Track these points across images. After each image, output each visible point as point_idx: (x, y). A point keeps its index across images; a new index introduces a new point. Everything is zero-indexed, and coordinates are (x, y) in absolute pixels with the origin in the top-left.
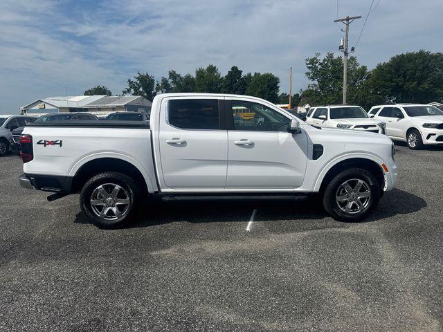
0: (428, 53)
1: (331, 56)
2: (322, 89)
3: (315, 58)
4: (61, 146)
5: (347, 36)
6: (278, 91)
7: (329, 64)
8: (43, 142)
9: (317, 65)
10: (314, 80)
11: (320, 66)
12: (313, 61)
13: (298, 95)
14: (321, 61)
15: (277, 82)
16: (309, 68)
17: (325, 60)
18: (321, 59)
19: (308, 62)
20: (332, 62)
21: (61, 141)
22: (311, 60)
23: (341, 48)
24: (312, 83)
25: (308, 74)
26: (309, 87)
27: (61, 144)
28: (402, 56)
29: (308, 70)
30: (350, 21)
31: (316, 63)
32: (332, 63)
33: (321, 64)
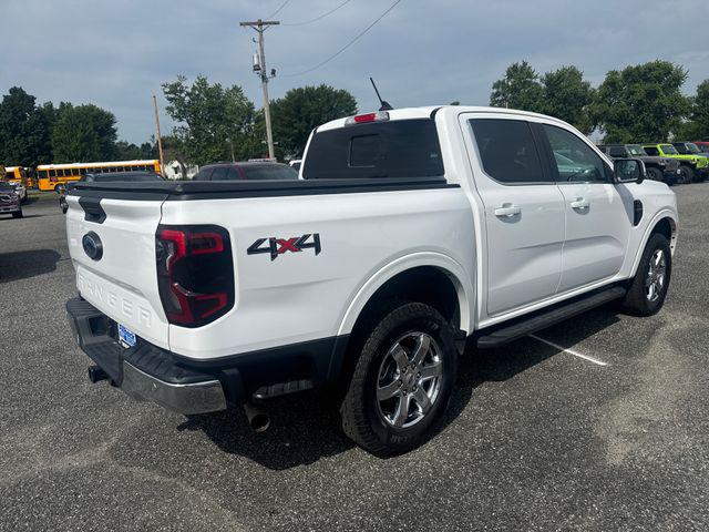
0: (331, 90)
1: (203, 82)
2: (195, 136)
3: (179, 84)
4: (318, 251)
5: (262, 50)
6: (115, 137)
7: (202, 95)
8: (266, 244)
9: (183, 95)
10: (181, 120)
11: (187, 98)
12: (175, 89)
13: (148, 145)
14: (189, 90)
15: (112, 122)
16: (169, 99)
17: (194, 88)
18: (189, 84)
19: (167, 90)
20: (206, 92)
21: (317, 237)
22: (172, 86)
23: (256, 68)
24: (179, 124)
25: (170, 109)
26: (175, 131)
27: (317, 245)
28: (300, 90)
29: (168, 104)
30: (264, 27)
31: (182, 91)
32: (207, 94)
33: (188, 94)
